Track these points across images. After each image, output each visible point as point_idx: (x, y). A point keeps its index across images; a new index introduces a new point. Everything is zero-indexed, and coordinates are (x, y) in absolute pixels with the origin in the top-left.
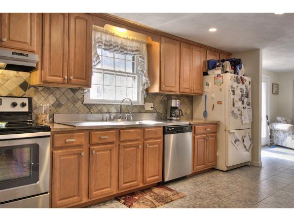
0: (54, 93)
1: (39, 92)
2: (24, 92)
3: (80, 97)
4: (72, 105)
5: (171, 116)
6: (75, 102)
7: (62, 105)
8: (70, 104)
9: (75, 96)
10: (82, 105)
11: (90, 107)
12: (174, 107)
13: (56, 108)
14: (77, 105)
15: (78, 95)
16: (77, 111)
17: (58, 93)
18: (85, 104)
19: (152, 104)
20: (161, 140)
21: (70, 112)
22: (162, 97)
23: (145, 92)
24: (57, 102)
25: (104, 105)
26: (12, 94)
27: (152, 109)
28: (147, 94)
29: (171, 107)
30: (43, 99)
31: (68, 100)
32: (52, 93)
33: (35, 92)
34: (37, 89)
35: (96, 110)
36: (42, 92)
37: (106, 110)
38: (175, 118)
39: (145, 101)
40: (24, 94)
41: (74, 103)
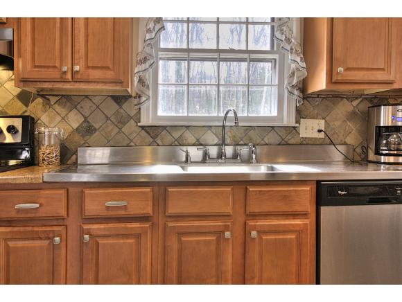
0: (79, 106)
1: (50, 106)
2: (24, 108)
3: (133, 113)
4: (116, 130)
5: (378, 153)
6: (122, 122)
7: (95, 130)
8: (110, 128)
9: (122, 111)
10: (138, 130)
11: (154, 132)
12: (387, 128)
13: (83, 136)
14: (125, 129)
15: (129, 108)
16: (126, 142)
17: (87, 106)
18: (143, 127)
19: (323, 122)
20: (309, 222)
21: (112, 143)
22: (355, 103)
23: (296, 92)
24: (85, 125)
25: (188, 127)
26: (6, 112)
27: (322, 135)
28: (304, 99)
29: (379, 128)
30: (59, 118)
31: (108, 118)
32: (75, 107)
33: (43, 106)
34: (48, 99)
35: (169, 139)
36: (56, 106)
37: (192, 139)
38: (392, 159)
39: (300, 114)
40: (26, 111)
41: (120, 125)
